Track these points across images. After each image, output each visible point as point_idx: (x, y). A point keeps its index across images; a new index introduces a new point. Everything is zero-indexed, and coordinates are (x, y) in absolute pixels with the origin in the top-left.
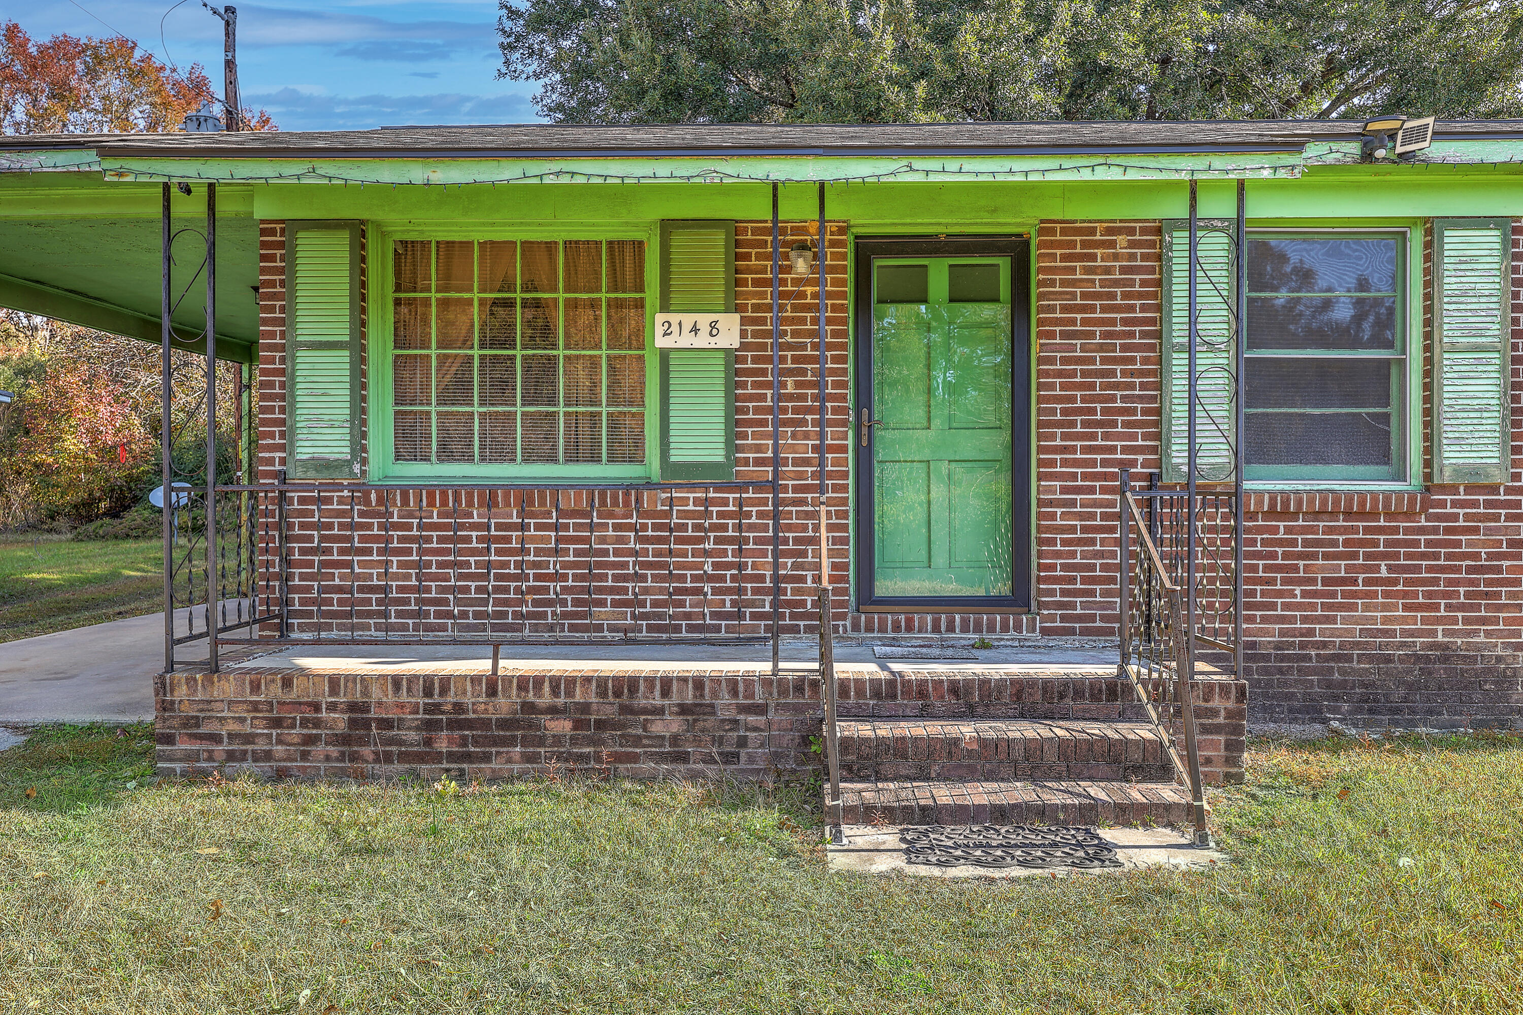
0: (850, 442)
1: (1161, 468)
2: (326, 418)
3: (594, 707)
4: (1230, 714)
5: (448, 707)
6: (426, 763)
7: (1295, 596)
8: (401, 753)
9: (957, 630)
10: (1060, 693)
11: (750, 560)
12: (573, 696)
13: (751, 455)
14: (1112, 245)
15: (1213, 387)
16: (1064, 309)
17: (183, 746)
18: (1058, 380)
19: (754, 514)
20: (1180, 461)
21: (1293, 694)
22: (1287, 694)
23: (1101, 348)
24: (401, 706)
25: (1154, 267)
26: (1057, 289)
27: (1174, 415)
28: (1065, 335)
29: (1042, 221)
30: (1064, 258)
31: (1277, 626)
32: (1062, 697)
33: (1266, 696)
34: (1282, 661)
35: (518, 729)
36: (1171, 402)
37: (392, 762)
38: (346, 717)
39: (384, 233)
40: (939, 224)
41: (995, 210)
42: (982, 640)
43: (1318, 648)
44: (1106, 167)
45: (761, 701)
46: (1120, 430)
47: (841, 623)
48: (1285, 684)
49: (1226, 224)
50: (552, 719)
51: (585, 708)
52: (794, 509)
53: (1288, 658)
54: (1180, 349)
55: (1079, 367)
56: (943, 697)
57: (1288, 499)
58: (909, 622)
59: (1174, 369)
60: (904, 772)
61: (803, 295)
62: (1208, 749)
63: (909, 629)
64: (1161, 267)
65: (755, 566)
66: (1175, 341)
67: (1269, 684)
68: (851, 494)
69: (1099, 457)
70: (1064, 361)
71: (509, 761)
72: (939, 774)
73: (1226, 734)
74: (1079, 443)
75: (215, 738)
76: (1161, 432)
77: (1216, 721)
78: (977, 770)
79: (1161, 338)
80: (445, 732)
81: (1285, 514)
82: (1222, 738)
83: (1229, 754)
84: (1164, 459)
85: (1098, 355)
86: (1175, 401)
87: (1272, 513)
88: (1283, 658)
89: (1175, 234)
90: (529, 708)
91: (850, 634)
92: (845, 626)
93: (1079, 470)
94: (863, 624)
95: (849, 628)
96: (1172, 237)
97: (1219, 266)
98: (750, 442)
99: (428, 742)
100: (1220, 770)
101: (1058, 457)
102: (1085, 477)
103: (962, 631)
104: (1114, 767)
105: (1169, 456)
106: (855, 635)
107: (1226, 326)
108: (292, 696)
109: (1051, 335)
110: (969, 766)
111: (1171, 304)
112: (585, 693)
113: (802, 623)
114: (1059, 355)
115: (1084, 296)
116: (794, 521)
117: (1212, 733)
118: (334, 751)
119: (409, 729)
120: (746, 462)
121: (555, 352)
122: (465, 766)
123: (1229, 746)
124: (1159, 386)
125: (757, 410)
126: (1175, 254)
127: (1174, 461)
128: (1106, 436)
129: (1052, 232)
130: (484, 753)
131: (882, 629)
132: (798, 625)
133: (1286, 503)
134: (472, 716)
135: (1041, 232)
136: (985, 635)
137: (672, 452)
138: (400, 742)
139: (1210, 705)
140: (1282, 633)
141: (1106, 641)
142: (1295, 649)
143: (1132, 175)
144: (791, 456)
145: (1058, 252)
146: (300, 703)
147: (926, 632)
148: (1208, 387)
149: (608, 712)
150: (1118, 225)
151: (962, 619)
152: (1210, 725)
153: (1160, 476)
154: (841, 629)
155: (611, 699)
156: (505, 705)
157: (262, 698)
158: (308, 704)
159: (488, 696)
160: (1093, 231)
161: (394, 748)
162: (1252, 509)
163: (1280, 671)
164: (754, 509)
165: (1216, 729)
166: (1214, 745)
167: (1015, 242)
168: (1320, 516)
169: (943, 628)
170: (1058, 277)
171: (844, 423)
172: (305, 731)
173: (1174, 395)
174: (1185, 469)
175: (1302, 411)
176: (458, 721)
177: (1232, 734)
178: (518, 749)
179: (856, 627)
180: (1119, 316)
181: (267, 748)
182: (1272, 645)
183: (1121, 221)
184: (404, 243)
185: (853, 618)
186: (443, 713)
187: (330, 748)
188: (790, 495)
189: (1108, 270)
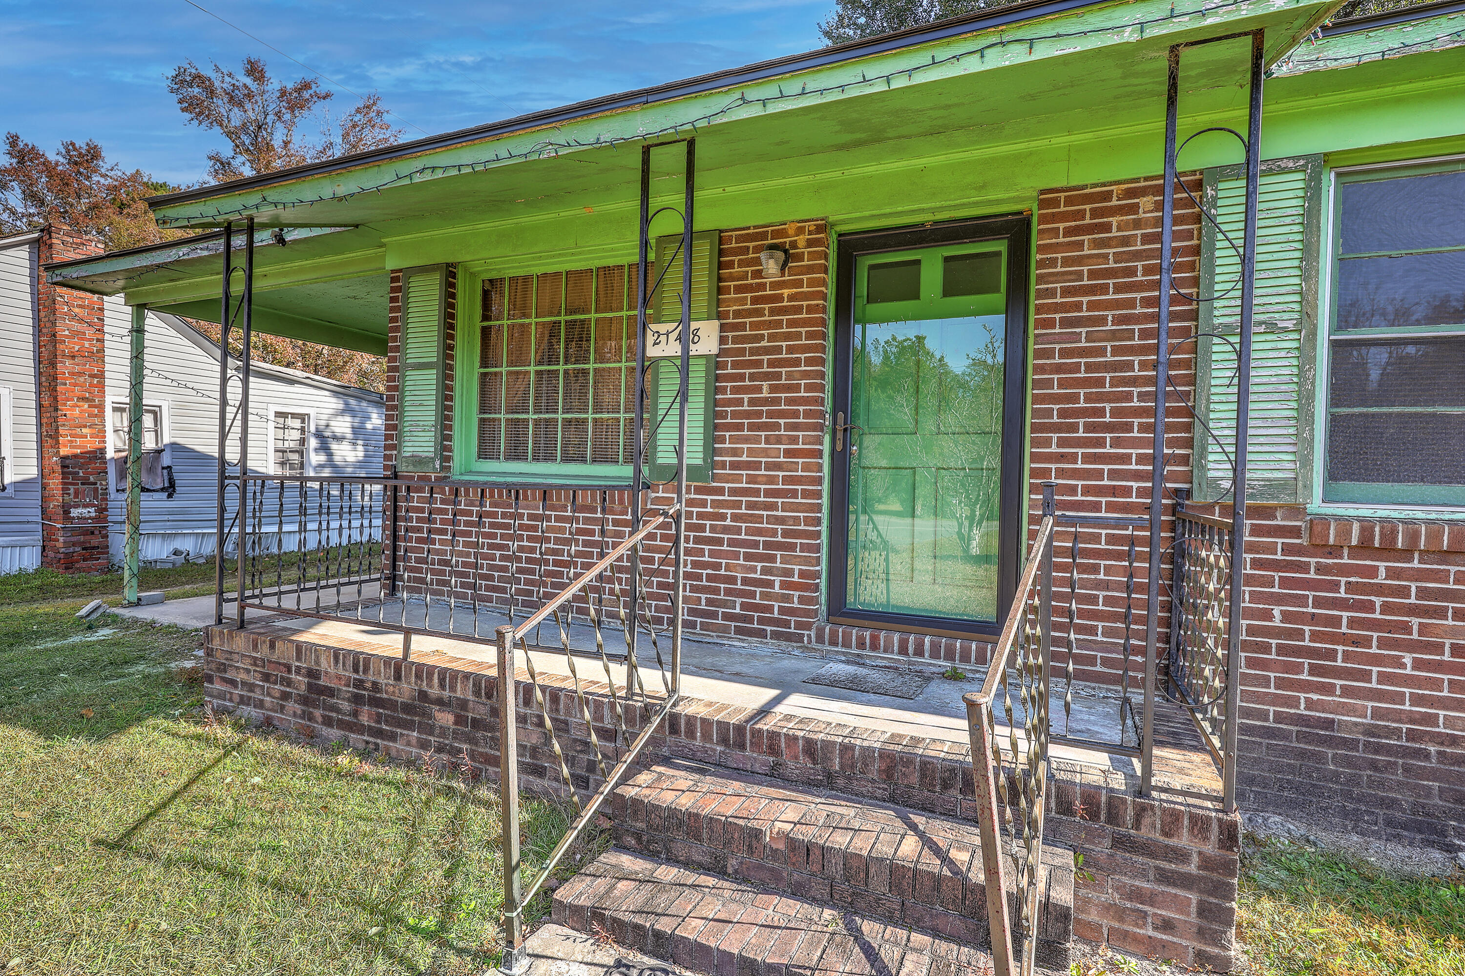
0: (826, 447)
1: (1191, 483)
2: (421, 423)
3: (471, 705)
4: (1206, 863)
5: (368, 685)
6: (354, 732)
7: (1403, 666)
8: (339, 720)
9: (927, 655)
10: (944, 780)
11: (724, 561)
12: (455, 691)
13: (728, 459)
14: (1134, 209)
15: (1274, 379)
16: (1066, 292)
17: (218, 686)
18: (1056, 377)
19: (729, 516)
20: (1220, 474)
21: (1394, 801)
22: (1383, 799)
23: (1113, 335)
24: (339, 677)
25: (1191, 232)
26: (1059, 269)
27: (1212, 416)
28: (1066, 323)
29: (1043, 192)
30: (1068, 232)
31: (1370, 704)
32: (946, 786)
33: (1348, 795)
34: (1377, 752)
35: (416, 714)
36: (1208, 399)
37: (332, 727)
38: (306, 680)
39: (473, 275)
40: (922, 210)
41: (983, 187)
42: (955, 669)
43: (1442, 744)
44: (998, 48)
45: (610, 726)
46: (1136, 434)
47: (806, 632)
48: (1381, 785)
49: (1302, 162)
50: (439, 710)
51: (463, 704)
52: (765, 513)
53: (1388, 750)
54: (1224, 333)
55: (1083, 360)
56: (796, 758)
57: (1394, 532)
58: (874, 639)
59: (1214, 357)
60: (697, 857)
61: (779, 298)
62: (1167, 908)
63: (874, 647)
64: (1200, 230)
65: (728, 567)
66: (1216, 321)
67: (1353, 781)
68: (825, 500)
69: (1106, 467)
70: (1064, 353)
71: (409, 744)
72: (736, 871)
73: (1201, 891)
74: (1080, 451)
75: (233, 683)
76: (1193, 438)
77: (1183, 868)
78: (782, 878)
79: (1196, 320)
80: (366, 708)
81: (1388, 550)
82: (1194, 897)
83: (1204, 923)
84: (1195, 472)
85: (1109, 345)
86: (1215, 398)
87: (1365, 547)
88: (1378, 749)
89: (1221, 186)
90: (423, 695)
91: (814, 645)
92: (809, 636)
93: (1080, 483)
94: (827, 637)
95: (813, 639)
96: (1216, 190)
97: (1288, 220)
98: (727, 445)
99: (355, 714)
100: (1191, 944)
101: (1053, 466)
102: (1087, 491)
103: (931, 657)
104: (972, 923)
105: (1203, 468)
106: (819, 646)
107: (1297, 298)
108: (274, 658)
109: (1051, 324)
110: (772, 870)
111: (1213, 274)
112: (464, 689)
113: (769, 628)
114: (1058, 346)
115: (1093, 274)
116: (765, 525)
117: (1175, 885)
118: (299, 709)
119: (343, 699)
120: (723, 465)
121: (586, 366)
122: (379, 741)
123: (1203, 911)
124: (1192, 380)
125: (735, 414)
126: (1221, 211)
127: (1211, 474)
128: (1116, 443)
129: (1055, 203)
130: (392, 732)
131: (847, 644)
132: (765, 630)
133: (1390, 535)
134: (385, 696)
135: (1043, 204)
136: (958, 664)
137: (659, 455)
138: (338, 711)
139: (1173, 842)
140: (1377, 713)
141: (1108, 690)
142: (1399, 738)
143: (1042, 52)
144: (764, 460)
145: (1062, 226)
146: (280, 664)
147: (892, 652)
148: (1265, 380)
149: (482, 712)
150: (1143, 184)
151: (932, 643)
152: (1173, 872)
153: (1188, 494)
154: (805, 639)
155: (484, 699)
156: (406, 690)
157: (258, 655)
158: (285, 665)
159: (395, 679)
160: (1107, 197)
161: (334, 715)
162: (1331, 541)
163: (1374, 766)
164: (729, 511)
165: (1185, 881)
166: (1182, 906)
167: (1012, 221)
168: (1452, 557)
169: (911, 650)
170: (1059, 255)
171: (821, 427)
172: (282, 688)
173: (1213, 390)
174: (1226, 484)
175: (1430, 410)
176: (375, 699)
177: (1211, 894)
178: (415, 734)
179: (820, 639)
180: (1138, 295)
181: (261, 697)
182: (1360, 728)
183: (1146, 179)
184: (491, 281)
185: (818, 629)
186: (365, 689)
187: (296, 705)
188: (762, 499)
189: (1125, 241)
